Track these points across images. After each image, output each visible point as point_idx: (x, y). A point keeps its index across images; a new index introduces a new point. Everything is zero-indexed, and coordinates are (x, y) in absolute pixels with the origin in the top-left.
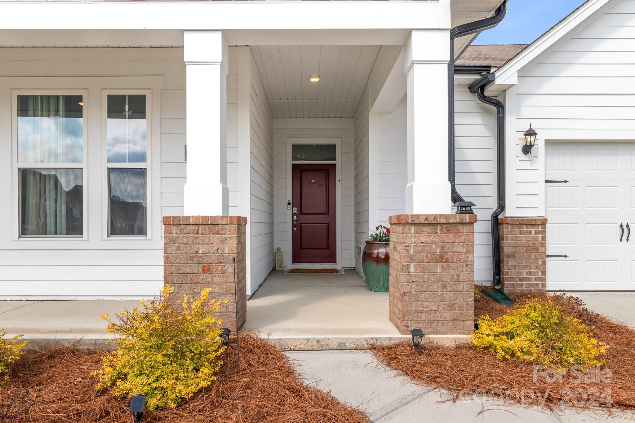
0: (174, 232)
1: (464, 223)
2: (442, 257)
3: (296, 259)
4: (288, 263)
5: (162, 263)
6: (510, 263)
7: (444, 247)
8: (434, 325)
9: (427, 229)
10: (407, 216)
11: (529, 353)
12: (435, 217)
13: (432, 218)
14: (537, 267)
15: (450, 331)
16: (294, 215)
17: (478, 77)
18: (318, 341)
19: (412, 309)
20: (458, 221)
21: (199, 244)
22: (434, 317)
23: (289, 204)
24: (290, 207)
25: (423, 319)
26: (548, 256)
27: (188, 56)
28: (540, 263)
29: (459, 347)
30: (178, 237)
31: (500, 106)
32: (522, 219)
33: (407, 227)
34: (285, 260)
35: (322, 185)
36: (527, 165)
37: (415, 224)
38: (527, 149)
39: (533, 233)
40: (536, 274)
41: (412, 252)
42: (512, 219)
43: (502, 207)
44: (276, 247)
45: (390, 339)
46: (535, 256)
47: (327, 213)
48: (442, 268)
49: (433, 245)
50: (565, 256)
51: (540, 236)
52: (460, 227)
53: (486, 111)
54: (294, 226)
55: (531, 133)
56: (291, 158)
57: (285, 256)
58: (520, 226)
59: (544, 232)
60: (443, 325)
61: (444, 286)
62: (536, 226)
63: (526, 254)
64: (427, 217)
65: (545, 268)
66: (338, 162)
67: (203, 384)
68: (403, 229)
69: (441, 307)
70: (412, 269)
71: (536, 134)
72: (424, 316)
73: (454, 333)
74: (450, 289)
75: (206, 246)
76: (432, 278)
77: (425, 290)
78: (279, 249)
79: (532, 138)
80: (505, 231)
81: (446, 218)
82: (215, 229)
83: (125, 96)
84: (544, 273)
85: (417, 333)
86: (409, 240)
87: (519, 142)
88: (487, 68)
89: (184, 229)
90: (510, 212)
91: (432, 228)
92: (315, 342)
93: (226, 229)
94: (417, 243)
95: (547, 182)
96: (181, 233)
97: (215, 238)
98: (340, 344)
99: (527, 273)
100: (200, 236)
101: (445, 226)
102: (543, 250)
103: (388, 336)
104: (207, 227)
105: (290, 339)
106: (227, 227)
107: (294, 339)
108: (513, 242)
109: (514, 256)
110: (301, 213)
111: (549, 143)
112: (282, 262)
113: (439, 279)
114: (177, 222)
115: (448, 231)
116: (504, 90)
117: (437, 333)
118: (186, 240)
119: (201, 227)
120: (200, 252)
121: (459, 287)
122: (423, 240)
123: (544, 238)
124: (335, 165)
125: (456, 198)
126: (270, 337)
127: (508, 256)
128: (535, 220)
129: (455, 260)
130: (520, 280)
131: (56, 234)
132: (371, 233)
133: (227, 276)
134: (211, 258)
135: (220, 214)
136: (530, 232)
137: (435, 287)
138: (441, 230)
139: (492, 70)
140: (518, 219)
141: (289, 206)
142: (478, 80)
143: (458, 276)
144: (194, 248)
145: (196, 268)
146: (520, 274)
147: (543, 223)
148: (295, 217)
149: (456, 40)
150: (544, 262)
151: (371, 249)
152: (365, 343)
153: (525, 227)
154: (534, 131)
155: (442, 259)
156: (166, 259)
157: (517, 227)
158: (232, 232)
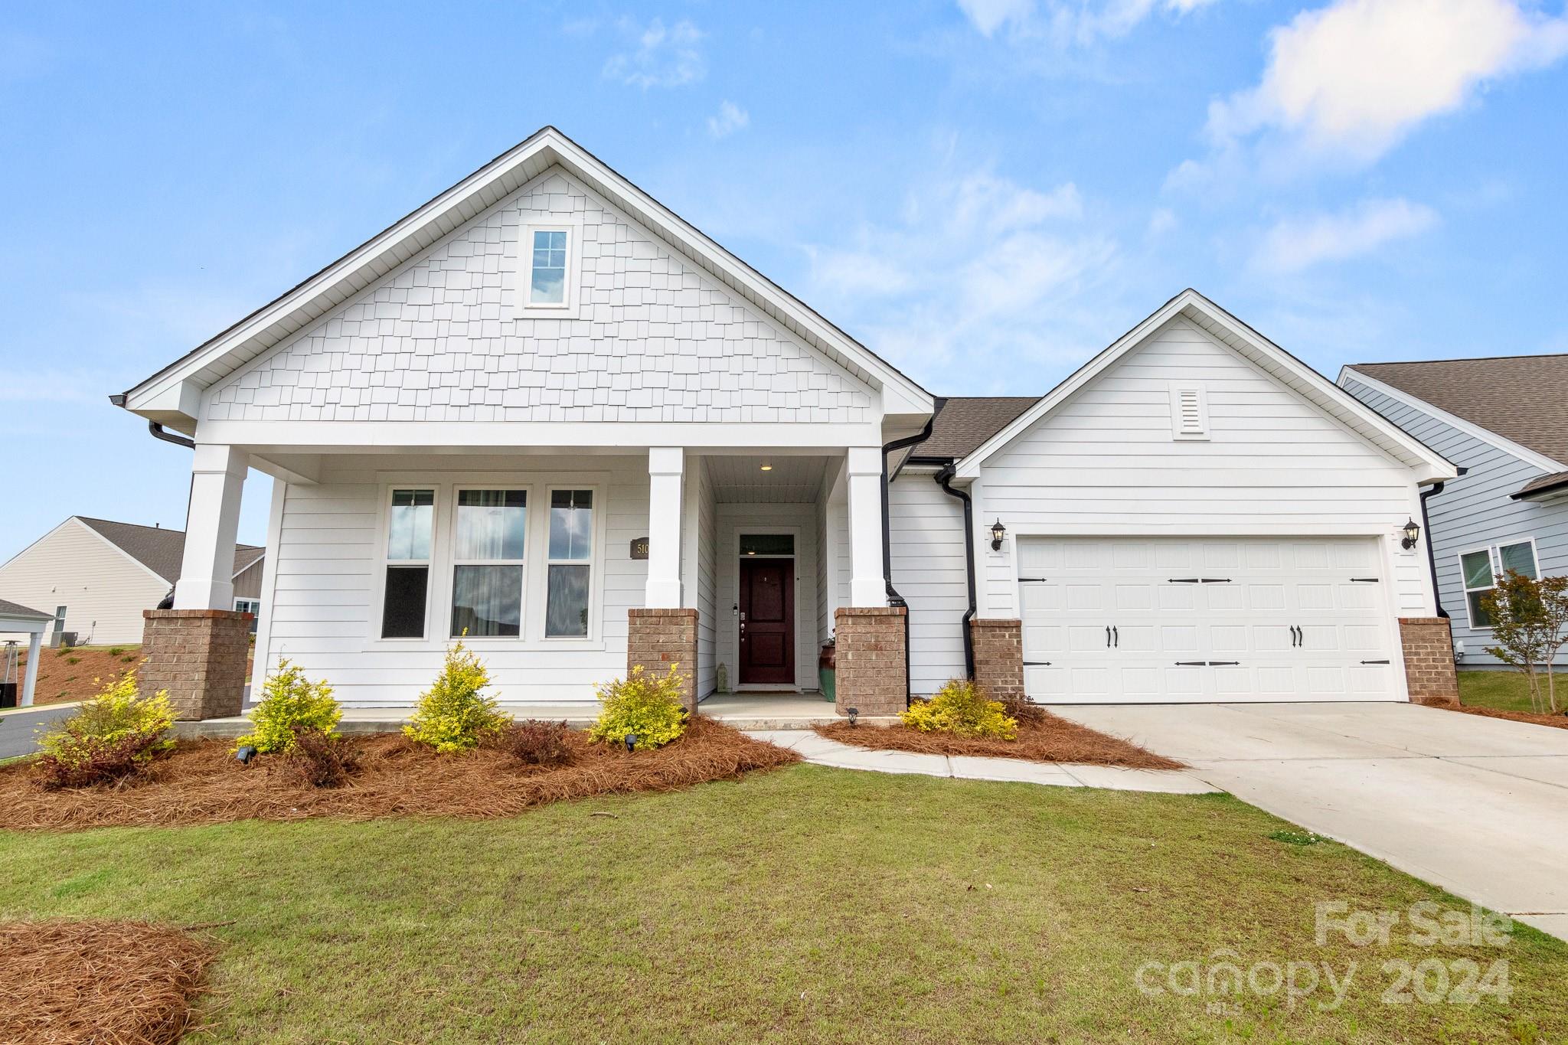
0: (638, 623)
1: (895, 616)
2: (876, 646)
3: (743, 679)
4: (733, 683)
5: (626, 649)
6: (983, 670)
7: (878, 636)
8: (870, 708)
9: (863, 621)
10: (845, 609)
11: (945, 725)
12: (870, 610)
13: (866, 611)
14: (1013, 675)
15: (885, 713)
16: (741, 622)
17: (941, 468)
18: (766, 723)
19: (851, 693)
20: (889, 613)
21: (660, 634)
22: (870, 701)
23: (735, 608)
24: (736, 612)
25: (861, 702)
26: (1025, 664)
27: (652, 469)
28: (1017, 670)
29: (892, 727)
30: (641, 628)
31: (967, 500)
32: (994, 621)
33: (845, 619)
34: (729, 680)
35: (776, 585)
36: (999, 562)
37: (852, 616)
38: (996, 545)
39: (1007, 637)
40: (1013, 682)
41: (850, 641)
42: (983, 621)
43: (973, 608)
44: (718, 663)
45: (831, 720)
46: (1010, 662)
47: (782, 621)
48: (877, 655)
49: (868, 635)
50: (1048, 664)
51: (1015, 640)
52: (892, 619)
53: (953, 503)
54: (741, 636)
55: (998, 527)
56: (739, 551)
57: (729, 675)
58: (992, 628)
59: (1019, 636)
60: (879, 708)
61: (879, 672)
62: (1010, 629)
63: (1000, 660)
64: (862, 610)
65: (1022, 677)
66: (797, 557)
67: (674, 735)
68: (842, 621)
69: (877, 692)
70: (850, 657)
71: (1003, 529)
72: (861, 700)
73: (889, 716)
74: (884, 675)
75: (667, 636)
76: (868, 665)
77: (861, 675)
78: (722, 665)
79: (999, 534)
80: (977, 635)
81: (879, 611)
82: (674, 620)
83: (570, 492)
84: (1021, 682)
85: (853, 712)
86: (847, 630)
87: (988, 536)
88: (950, 460)
89: (646, 621)
90: (982, 614)
91: (868, 620)
92: (763, 723)
93: (684, 621)
94: (854, 633)
95: (1020, 580)
96: (644, 624)
97: (674, 629)
98: (785, 726)
99: (1002, 681)
100: (661, 627)
101: (879, 618)
102: (1019, 656)
103: (830, 718)
104: (667, 619)
105: (740, 721)
106: (685, 618)
107: (744, 721)
108: (986, 648)
109: (987, 662)
110: (749, 620)
111: (1020, 538)
112: (725, 682)
113: (874, 666)
114: (641, 615)
115: (881, 623)
116: (969, 483)
117: (873, 716)
118: (648, 631)
119: (661, 619)
120: (661, 641)
121: (892, 672)
122: (859, 631)
123: (1019, 642)
124: (792, 560)
125: (890, 591)
126: (723, 719)
127: (981, 662)
128: (1008, 622)
129: (888, 649)
130: (996, 690)
131: (487, 634)
132: (829, 637)
133: (685, 663)
134: (670, 647)
135: (678, 608)
136: (1004, 636)
137: (870, 673)
138: (875, 621)
139: (955, 461)
140: (989, 622)
141: (735, 610)
142: (941, 471)
143: (891, 663)
144: (655, 638)
145: (657, 656)
146: (995, 683)
147: (1017, 625)
148: (743, 625)
149: (890, 454)
150: (1021, 670)
151: (828, 653)
152: (808, 724)
153: (998, 629)
154: (1001, 526)
155: (877, 648)
156: (630, 647)
157: (989, 629)
158: (690, 623)
